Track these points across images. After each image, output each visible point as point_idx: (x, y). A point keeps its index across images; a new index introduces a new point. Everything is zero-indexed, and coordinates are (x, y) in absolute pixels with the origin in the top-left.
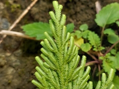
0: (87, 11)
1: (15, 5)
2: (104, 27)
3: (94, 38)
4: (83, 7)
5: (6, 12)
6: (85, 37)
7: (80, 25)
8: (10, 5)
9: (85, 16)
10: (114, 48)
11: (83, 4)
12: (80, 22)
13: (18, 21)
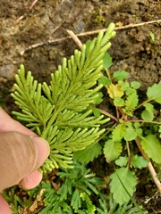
0: (153, 74)
1: (101, 18)
2: (149, 100)
3: (133, 101)
4: (154, 67)
5: (89, 17)
6: (127, 94)
7: (136, 80)
8: (99, 14)
9: (147, 77)
10: (141, 123)
11: (155, 64)
12: (138, 78)
13: (90, 33)
